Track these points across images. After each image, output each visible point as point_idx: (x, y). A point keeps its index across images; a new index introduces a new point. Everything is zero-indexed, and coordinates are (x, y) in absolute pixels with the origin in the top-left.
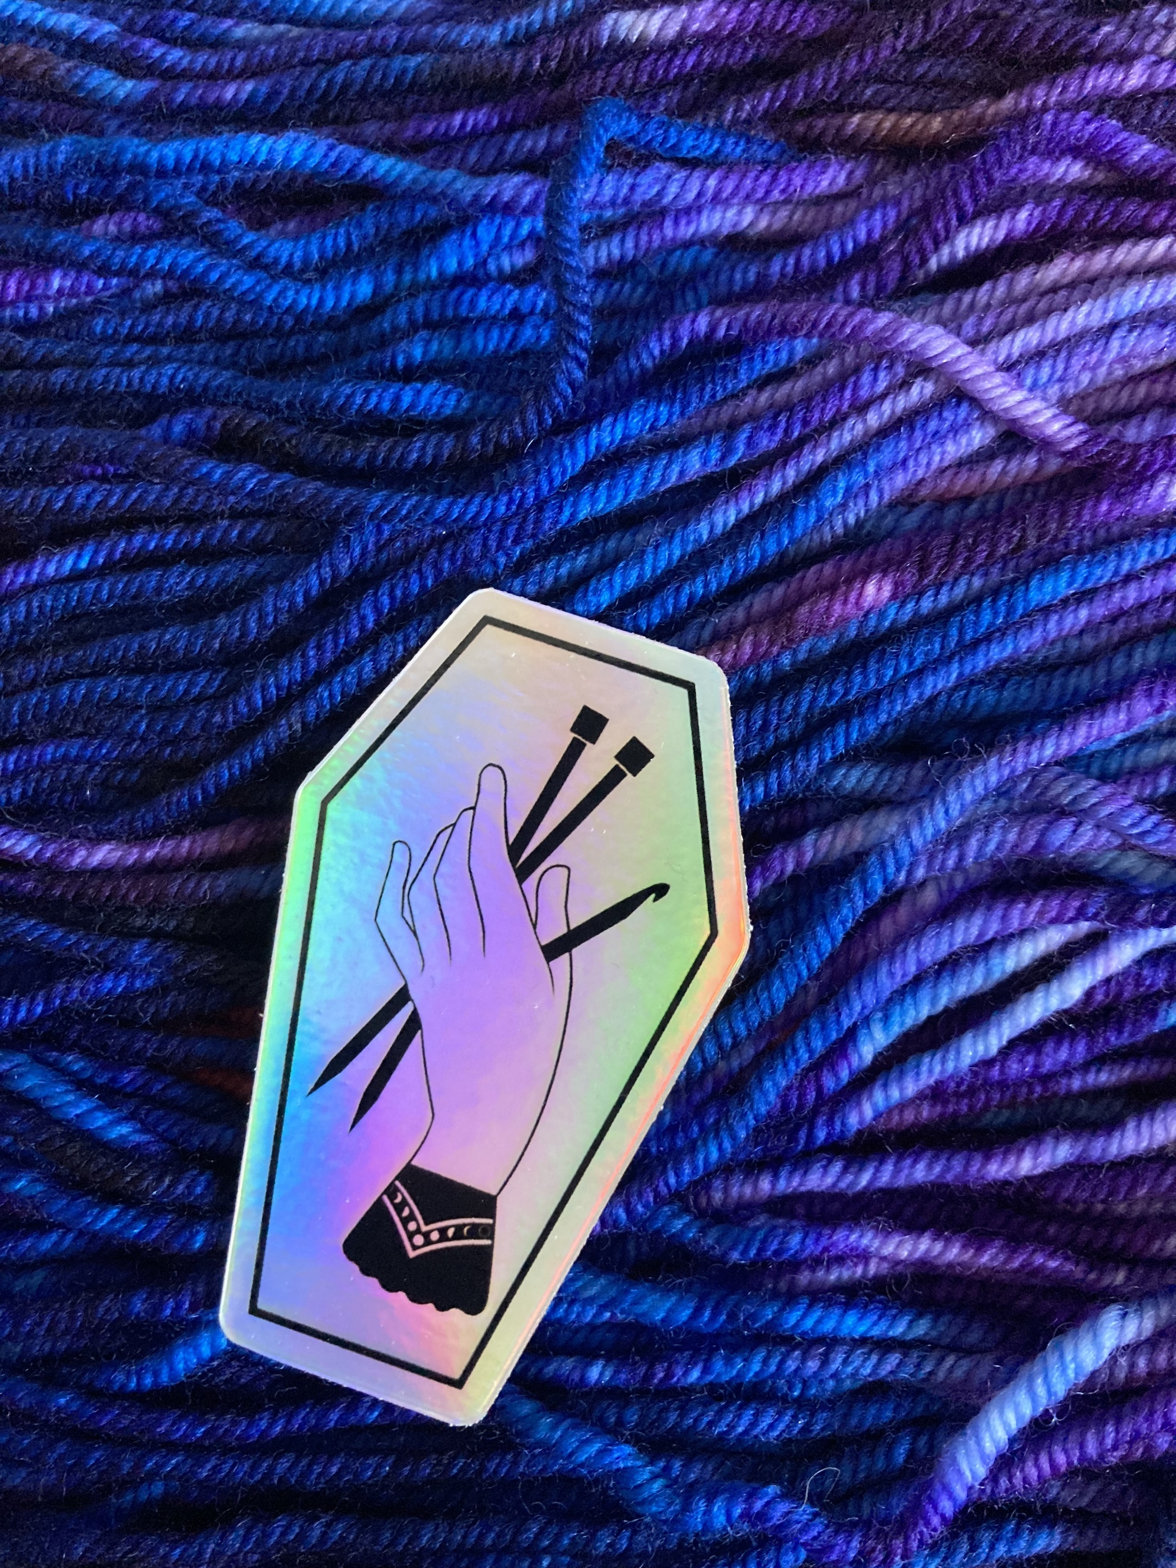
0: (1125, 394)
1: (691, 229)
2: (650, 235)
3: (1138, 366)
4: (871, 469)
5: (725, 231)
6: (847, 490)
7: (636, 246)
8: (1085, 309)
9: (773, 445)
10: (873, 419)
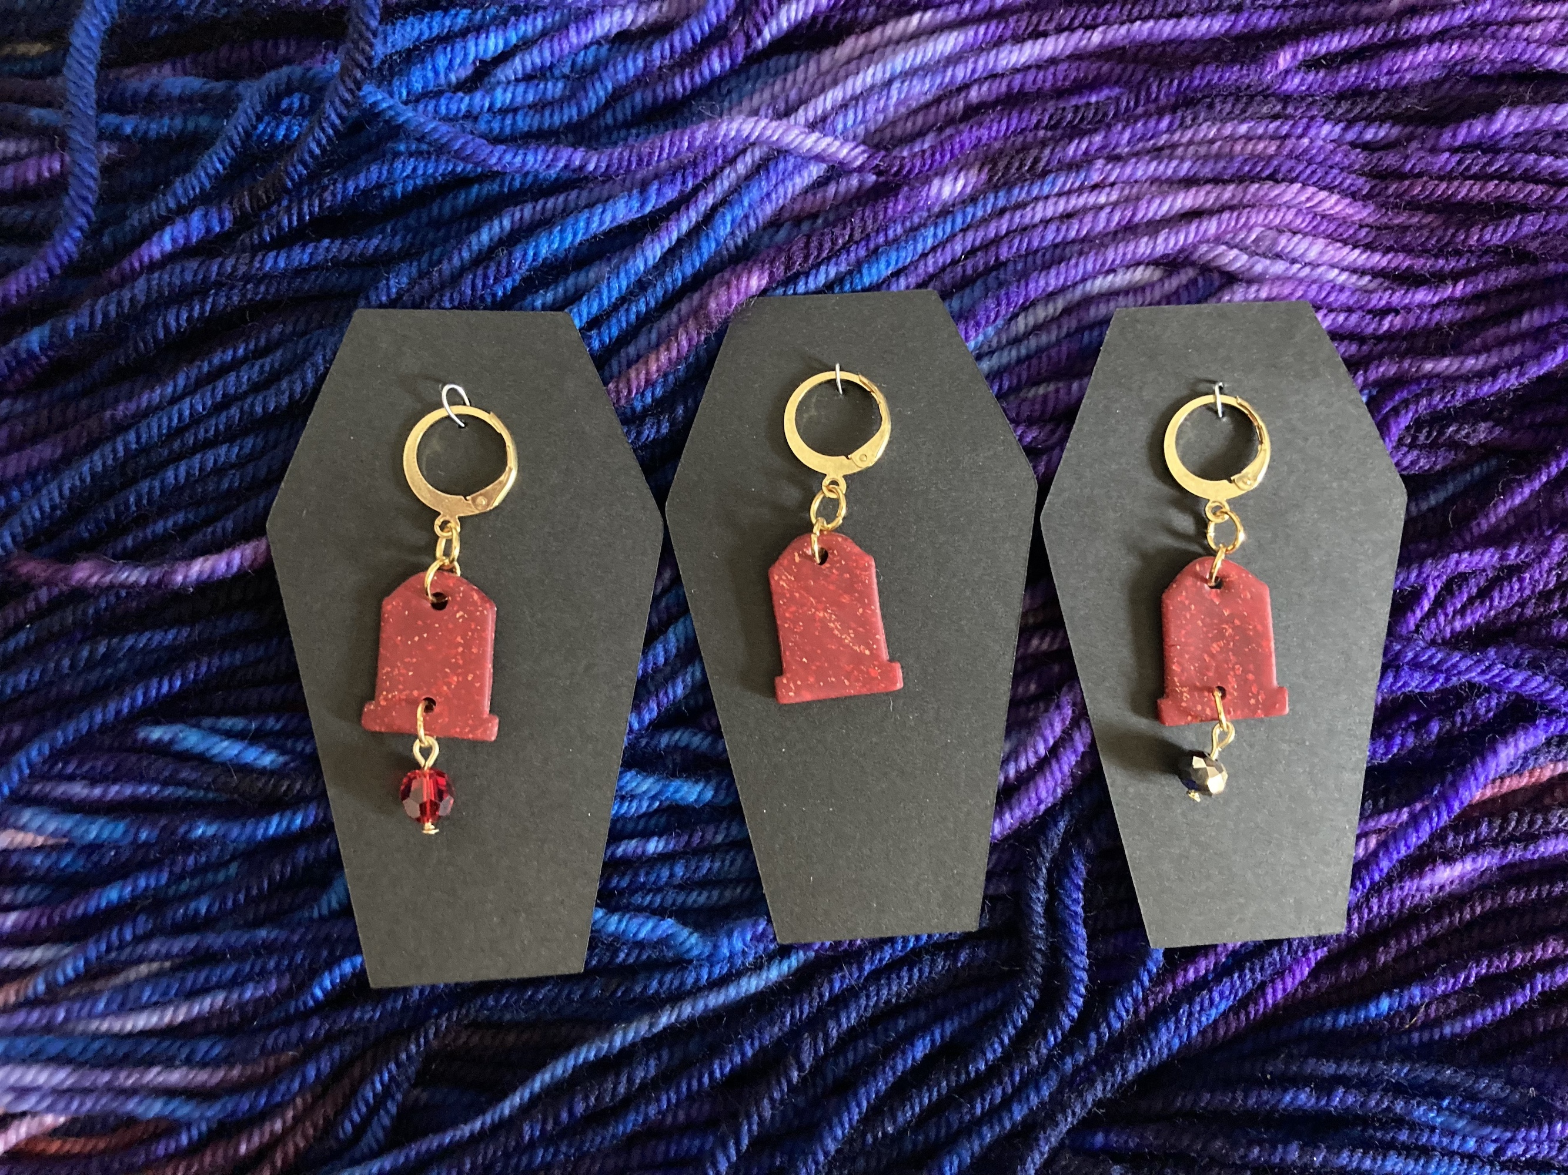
0: (909, 124)
1: (590, 35)
2: (560, 45)
3: (914, 105)
4: (746, 204)
5: (614, 31)
6: (733, 221)
7: (552, 54)
8: (871, 71)
9: (676, 194)
10: (741, 167)
